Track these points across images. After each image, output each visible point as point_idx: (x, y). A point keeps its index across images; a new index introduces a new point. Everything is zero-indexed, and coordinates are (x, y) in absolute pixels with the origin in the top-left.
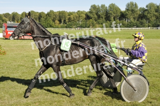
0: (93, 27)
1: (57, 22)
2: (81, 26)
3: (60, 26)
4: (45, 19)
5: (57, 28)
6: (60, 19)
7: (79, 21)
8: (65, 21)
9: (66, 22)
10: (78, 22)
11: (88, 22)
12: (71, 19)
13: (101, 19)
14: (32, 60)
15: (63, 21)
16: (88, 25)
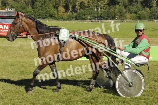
0: (120, 18)
1: (61, 9)
2: (100, 16)
3: (66, 16)
4: (43, 4)
5: (61, 19)
6: (66, 4)
7: (97, 7)
8: (74, 7)
9: (76, 9)
10: (96, 10)
11: (112, 10)
12: (84, 5)
13: (135, 4)
14: (21, 72)
15: (70, 7)
16: (113, 15)
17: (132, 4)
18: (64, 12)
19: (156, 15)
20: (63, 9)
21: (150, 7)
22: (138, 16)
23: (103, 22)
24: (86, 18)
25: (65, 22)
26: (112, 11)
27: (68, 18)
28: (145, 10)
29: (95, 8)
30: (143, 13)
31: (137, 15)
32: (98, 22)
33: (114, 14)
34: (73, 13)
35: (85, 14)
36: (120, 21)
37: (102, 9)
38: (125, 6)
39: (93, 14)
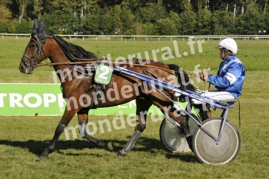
17: (146, 4)
18: (9, 18)
19: (192, 27)
20: (8, 10)
21: (180, 11)
22: (158, 29)
23: (90, 39)
24: (55, 31)
25: (13, 37)
26: (109, 18)
27: (18, 31)
28: (170, 16)
29: (73, 12)
30: (167, 22)
31: (156, 27)
32: (80, 39)
33: (112, 23)
34: (28, 20)
35: (54, 23)
36: (124, 37)
37: (87, 12)
38: (133, 8)
39: (70, 23)
